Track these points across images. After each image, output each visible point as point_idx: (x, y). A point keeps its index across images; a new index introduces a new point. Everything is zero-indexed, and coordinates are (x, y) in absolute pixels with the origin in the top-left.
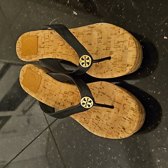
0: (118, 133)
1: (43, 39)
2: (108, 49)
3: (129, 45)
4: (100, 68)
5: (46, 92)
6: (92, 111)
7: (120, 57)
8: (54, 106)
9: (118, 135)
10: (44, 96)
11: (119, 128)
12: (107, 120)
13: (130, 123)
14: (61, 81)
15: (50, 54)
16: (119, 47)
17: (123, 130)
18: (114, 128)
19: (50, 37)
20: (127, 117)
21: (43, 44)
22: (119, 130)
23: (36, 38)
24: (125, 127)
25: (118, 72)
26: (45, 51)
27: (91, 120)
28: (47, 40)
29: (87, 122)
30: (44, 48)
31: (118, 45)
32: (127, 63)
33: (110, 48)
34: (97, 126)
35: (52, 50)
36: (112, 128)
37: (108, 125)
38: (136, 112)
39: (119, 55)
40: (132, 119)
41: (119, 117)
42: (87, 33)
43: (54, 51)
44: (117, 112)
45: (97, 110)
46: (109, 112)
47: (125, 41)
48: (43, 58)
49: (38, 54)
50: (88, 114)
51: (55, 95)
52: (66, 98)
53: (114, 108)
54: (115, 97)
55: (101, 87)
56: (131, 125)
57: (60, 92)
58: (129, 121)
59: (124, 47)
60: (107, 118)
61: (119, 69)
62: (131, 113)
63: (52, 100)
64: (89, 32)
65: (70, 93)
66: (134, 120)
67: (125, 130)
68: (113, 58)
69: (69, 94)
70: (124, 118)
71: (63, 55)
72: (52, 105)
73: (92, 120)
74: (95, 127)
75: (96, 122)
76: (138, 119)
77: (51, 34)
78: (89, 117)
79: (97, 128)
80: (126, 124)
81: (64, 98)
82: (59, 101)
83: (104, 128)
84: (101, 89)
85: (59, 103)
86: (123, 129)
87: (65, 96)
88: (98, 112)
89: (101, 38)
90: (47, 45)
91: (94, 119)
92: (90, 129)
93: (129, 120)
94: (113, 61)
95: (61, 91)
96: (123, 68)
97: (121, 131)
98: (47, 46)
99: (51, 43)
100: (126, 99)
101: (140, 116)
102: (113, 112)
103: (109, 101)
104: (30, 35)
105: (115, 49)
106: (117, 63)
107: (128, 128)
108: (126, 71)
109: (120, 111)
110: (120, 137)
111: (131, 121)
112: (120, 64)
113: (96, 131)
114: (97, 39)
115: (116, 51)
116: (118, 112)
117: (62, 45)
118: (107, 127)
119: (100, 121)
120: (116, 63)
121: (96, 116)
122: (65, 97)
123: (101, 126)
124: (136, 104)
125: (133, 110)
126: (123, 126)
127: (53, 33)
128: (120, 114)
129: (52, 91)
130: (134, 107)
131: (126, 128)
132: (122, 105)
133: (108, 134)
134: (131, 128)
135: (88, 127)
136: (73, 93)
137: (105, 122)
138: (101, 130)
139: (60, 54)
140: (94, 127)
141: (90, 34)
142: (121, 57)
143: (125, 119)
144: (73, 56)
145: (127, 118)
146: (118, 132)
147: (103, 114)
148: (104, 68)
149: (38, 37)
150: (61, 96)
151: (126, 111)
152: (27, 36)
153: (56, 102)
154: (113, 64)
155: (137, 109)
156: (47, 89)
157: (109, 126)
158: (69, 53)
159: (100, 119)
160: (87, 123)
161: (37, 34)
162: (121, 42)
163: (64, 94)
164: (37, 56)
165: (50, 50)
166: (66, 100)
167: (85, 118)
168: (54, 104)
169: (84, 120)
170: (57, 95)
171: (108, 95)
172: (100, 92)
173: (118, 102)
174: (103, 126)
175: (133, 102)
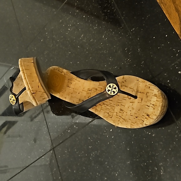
0: (143, 121)
5: (70, 91)
9: (143, 122)
10: (69, 95)
11: (143, 116)
12: (130, 111)
14: (84, 78)
17: (147, 117)
22: (143, 118)
24: (149, 114)
27: (115, 114)
29: (110, 116)
34: (121, 118)
36: (137, 117)
37: (132, 116)
38: (159, 97)
40: (155, 105)
41: (143, 106)
44: (140, 102)
45: (120, 103)
46: (132, 102)
50: (112, 108)
51: (79, 93)
53: (138, 98)
54: (137, 88)
55: (123, 80)
56: (155, 110)
57: (84, 90)
60: (130, 109)
62: (154, 99)
63: (76, 98)
65: (93, 90)
66: (158, 105)
69: (92, 91)
70: (147, 106)
72: (77, 103)
74: (119, 120)
75: (120, 114)
76: (161, 104)
78: (113, 112)
79: (121, 120)
80: (150, 110)
82: (82, 99)
83: (128, 119)
84: (123, 82)
86: (148, 116)
88: (121, 105)
91: (118, 112)
92: (115, 122)
93: (153, 106)
95: (85, 88)
97: (146, 118)
100: (148, 87)
101: (163, 101)
102: (137, 102)
107: (153, 114)
109: (143, 100)
110: (145, 124)
113: (121, 124)
118: (131, 118)
119: (123, 113)
121: (119, 109)
122: (88, 94)
123: (125, 117)
124: (158, 90)
125: (156, 96)
126: (147, 113)
128: (143, 102)
129: (76, 89)
130: (157, 93)
132: (145, 94)
133: (133, 124)
134: (155, 113)
135: (112, 121)
136: (96, 89)
137: (129, 113)
138: (126, 121)
143: (149, 106)
145: (151, 105)
146: (143, 119)
147: (126, 106)
150: (85, 93)
151: (149, 98)
153: (80, 100)
155: (160, 95)
156: (71, 88)
159: (123, 112)
160: (111, 118)
167: (108, 113)
168: (78, 101)
169: (108, 114)
170: (80, 93)
171: (131, 87)
172: (123, 86)
173: (141, 92)
174: (127, 118)
175: (156, 88)
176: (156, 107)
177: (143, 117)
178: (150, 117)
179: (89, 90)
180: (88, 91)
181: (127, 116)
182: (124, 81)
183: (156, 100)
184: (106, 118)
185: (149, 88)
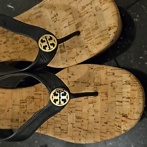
0: (119, 126)
2: (72, 23)
6: (68, 112)
8: (11, 126)
9: (119, 128)
11: (116, 118)
12: (93, 116)
13: (132, 104)
16: (87, 13)
17: (124, 119)
18: (108, 123)
20: (123, 97)
22: (117, 122)
24: (125, 114)
27: (70, 126)
29: (64, 131)
32: (108, 26)
33: (74, 20)
34: (82, 130)
36: (106, 123)
37: (98, 122)
38: (134, 85)
39: (91, 23)
40: (132, 97)
41: (111, 103)
44: (105, 98)
45: (73, 109)
46: (92, 103)
50: (63, 119)
51: (8, 111)
52: (25, 109)
53: (99, 94)
56: (135, 106)
57: (14, 104)
58: (128, 102)
59: (95, 9)
60: (93, 113)
61: (98, 40)
62: (128, 88)
63: (6, 119)
65: (28, 100)
66: (136, 96)
67: (127, 117)
68: (82, 30)
69: (28, 102)
70: (118, 102)
72: (8, 126)
73: (72, 125)
74: (80, 133)
75: (79, 124)
76: (141, 93)
79: (83, 133)
80: (126, 107)
81: (22, 111)
82: (16, 117)
83: (93, 129)
85: (17, 120)
86: (124, 116)
87: (22, 107)
88: (76, 110)
89: (57, 14)
91: (74, 122)
92: (73, 138)
94: (84, 35)
95: (15, 101)
96: (103, 35)
97: (122, 121)
101: (142, 89)
102: (100, 100)
103: (88, 88)
106: (92, 34)
107: (132, 112)
108: (109, 37)
109: (109, 94)
110: (124, 131)
111: (132, 100)
112: (97, 33)
113: (84, 138)
114: (50, 18)
116: (107, 97)
118: (98, 126)
119: (83, 121)
120: (90, 35)
121: (75, 118)
122: (23, 109)
123: (88, 127)
125: (129, 84)
126: (121, 113)
128: (110, 99)
129: (1, 106)
130: (129, 79)
131: (127, 114)
132: (110, 85)
133: (103, 134)
134: (136, 110)
135: (68, 138)
136: (33, 98)
137: (91, 119)
138: (90, 133)
140: (78, 133)
141: (40, 17)
142: (94, 23)
143: (121, 102)
146: (117, 124)
147: (85, 110)
150: (17, 109)
151: (117, 90)
153: (12, 120)
154: (85, 38)
155: (135, 80)
157: (100, 122)
159: (82, 119)
160: (66, 133)
163: (20, 104)
166: (26, 112)
167: (60, 127)
168: (10, 123)
169: (60, 129)
170: (10, 109)
171: (84, 81)
172: (71, 83)
173: (102, 83)
174: (90, 127)
175: (125, 72)
176: (135, 100)
177: (116, 120)
178: (129, 117)
179: (22, 102)
180: (22, 104)
181: (90, 125)
182: (71, 76)
183: (130, 89)
184: (59, 136)
185: (114, 74)
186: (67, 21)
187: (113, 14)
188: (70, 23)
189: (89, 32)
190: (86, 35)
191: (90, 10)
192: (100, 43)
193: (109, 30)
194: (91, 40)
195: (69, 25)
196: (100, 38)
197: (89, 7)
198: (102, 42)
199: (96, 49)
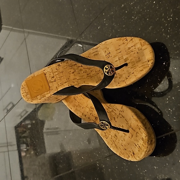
1: (52, 74)
2: (121, 58)
3: (141, 45)
4: (119, 77)
7: (137, 59)
13: (139, 151)
15: (65, 84)
16: (132, 52)
19: (58, 69)
20: (138, 144)
21: (53, 79)
23: (44, 76)
25: (141, 71)
26: (58, 84)
28: (57, 73)
30: (56, 81)
31: (129, 50)
32: (147, 60)
33: (123, 56)
35: (65, 80)
39: (135, 58)
42: (93, 55)
43: (68, 80)
47: (136, 44)
48: (58, 90)
49: (51, 89)
52: (92, 112)
59: (137, 49)
61: (141, 69)
64: (95, 53)
68: (129, 63)
71: (78, 81)
77: (59, 67)
89: (110, 53)
90: (58, 77)
93: (139, 148)
94: (131, 66)
96: (144, 65)
98: (58, 79)
99: (61, 75)
102: (128, 136)
104: (35, 76)
105: (129, 55)
108: (148, 66)
112: (139, 64)
114: (105, 56)
115: (131, 56)
117: (73, 73)
120: (135, 65)
127: (60, 64)
139: (75, 80)
141: (97, 55)
144: (88, 78)
148: (124, 76)
149: (45, 74)
152: (31, 78)
154: (132, 68)
158: (84, 77)
161: (44, 72)
162: (132, 47)
164: (50, 91)
165: (63, 80)
166: (92, 114)
179: (91, 108)
186: (117, 57)
187: (150, 52)
188: (120, 59)
189: (134, 63)
190: (132, 66)
191: (134, 50)
192: (143, 70)
193: (148, 62)
194: (136, 69)
195: (119, 60)
196: (142, 67)
197: (133, 48)
198: (143, 69)
199: (140, 74)
